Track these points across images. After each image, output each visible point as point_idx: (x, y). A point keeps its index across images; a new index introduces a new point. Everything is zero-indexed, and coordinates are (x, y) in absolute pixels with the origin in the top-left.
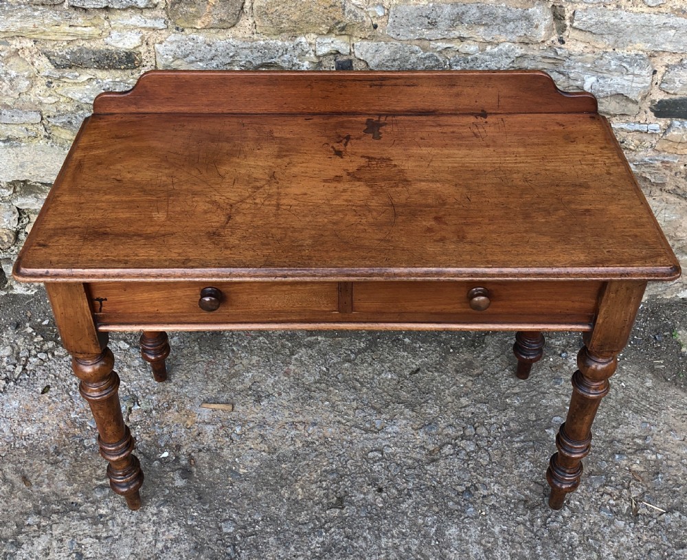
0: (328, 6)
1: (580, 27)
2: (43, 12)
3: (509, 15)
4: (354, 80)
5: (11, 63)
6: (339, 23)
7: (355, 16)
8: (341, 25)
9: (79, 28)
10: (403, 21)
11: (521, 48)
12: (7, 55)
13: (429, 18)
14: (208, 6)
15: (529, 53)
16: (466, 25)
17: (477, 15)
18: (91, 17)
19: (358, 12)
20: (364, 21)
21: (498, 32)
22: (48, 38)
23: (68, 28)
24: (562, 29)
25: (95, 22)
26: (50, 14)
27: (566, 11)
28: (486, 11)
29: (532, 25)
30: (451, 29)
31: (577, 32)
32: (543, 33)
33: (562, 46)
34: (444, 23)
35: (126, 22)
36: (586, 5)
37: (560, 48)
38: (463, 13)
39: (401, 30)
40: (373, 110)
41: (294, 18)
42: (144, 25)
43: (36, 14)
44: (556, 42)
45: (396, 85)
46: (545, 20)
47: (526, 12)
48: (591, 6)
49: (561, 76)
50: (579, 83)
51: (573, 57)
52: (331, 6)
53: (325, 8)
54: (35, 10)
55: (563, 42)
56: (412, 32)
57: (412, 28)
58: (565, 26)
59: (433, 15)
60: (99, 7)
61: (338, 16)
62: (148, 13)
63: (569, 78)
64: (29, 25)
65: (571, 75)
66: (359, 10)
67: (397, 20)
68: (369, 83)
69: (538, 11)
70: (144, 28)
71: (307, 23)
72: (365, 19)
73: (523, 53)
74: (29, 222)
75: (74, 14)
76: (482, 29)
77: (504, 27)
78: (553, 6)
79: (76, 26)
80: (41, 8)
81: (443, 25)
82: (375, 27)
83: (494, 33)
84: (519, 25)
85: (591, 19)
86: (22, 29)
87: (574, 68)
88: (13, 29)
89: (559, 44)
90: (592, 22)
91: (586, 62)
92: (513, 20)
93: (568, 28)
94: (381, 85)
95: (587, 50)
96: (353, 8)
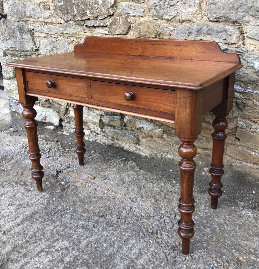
0: (154, 25)
1: (249, 36)
2: (78, 27)
3: (218, 30)
4: (145, 42)
5: (70, 45)
6: (158, 32)
7: (163, 30)
8: (159, 33)
9: (87, 34)
10: (179, 32)
11: (226, 46)
12: (69, 42)
13: (188, 31)
14: (119, 25)
15: (229, 49)
16: (203, 34)
17: (206, 29)
18: (90, 30)
19: (165, 29)
20: (166, 32)
21: (215, 38)
22: (79, 37)
23: (84, 33)
24: (244, 39)
25: (91, 32)
26: (80, 27)
27: (244, 30)
28: (209, 28)
29: (228, 34)
30: (197, 36)
31: (250, 39)
32: (234, 39)
33: (244, 46)
34: (193, 33)
35: (98, 31)
36: (252, 26)
37: (243, 47)
38: (201, 29)
39: (179, 36)
40: (152, 55)
41: (144, 30)
42: (102, 32)
43: (76, 27)
44: (242, 44)
45: (159, 45)
46: (235, 34)
47: (225, 28)
48: (254, 26)
49: (245, 61)
50: (252, 65)
51: (249, 52)
52: (156, 25)
53: (154, 26)
54: (76, 26)
55: (244, 45)
56: (182, 36)
57: (182, 35)
58: (244, 37)
59: (190, 30)
60: (91, 25)
61: (157, 29)
62: (104, 29)
63: (248, 62)
64: (75, 31)
65: (248, 60)
66: (166, 28)
67: (178, 31)
68: (150, 43)
69: (231, 28)
70: (103, 33)
71: (149, 32)
72: (167, 31)
73: (226, 48)
74: (70, 106)
75: (86, 28)
76: (209, 36)
77: (217, 35)
78: (239, 28)
79: (86, 33)
80: (78, 26)
81: (194, 34)
82: (171, 34)
83: (213, 38)
84: (223, 34)
85: (254, 32)
86: (73, 33)
87: (250, 57)
88: (71, 33)
89: (243, 46)
90: (254, 34)
91: (255, 55)
92: (220, 32)
93: (246, 38)
94: (154, 44)
95: (256, 49)
96: (163, 27)
